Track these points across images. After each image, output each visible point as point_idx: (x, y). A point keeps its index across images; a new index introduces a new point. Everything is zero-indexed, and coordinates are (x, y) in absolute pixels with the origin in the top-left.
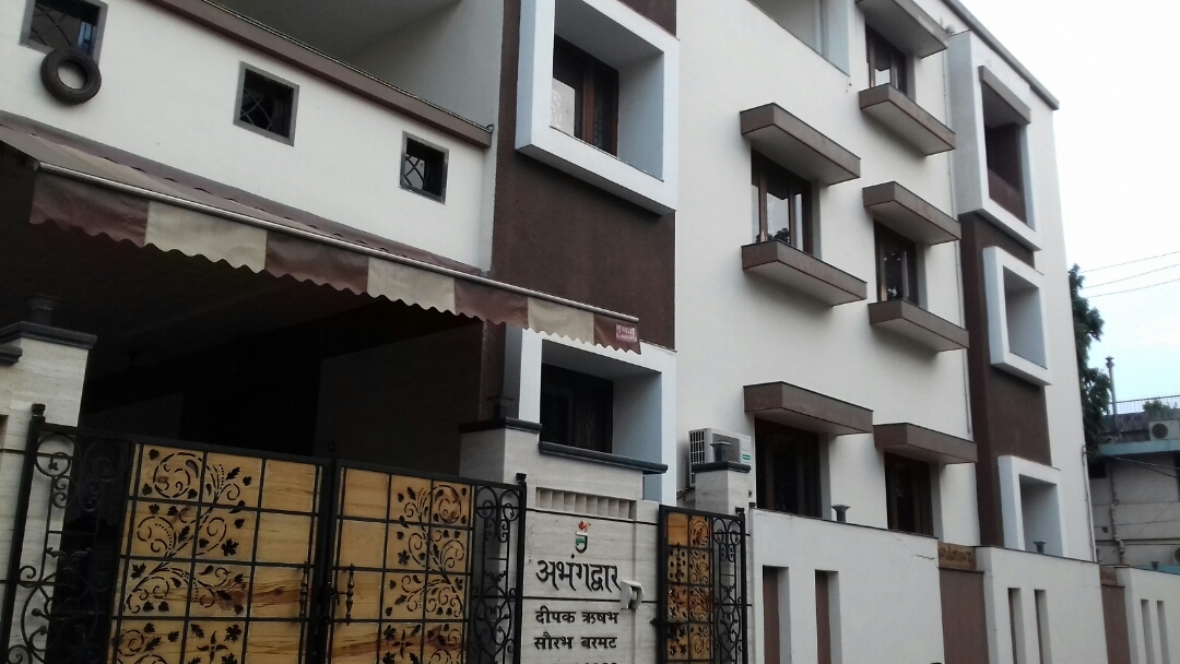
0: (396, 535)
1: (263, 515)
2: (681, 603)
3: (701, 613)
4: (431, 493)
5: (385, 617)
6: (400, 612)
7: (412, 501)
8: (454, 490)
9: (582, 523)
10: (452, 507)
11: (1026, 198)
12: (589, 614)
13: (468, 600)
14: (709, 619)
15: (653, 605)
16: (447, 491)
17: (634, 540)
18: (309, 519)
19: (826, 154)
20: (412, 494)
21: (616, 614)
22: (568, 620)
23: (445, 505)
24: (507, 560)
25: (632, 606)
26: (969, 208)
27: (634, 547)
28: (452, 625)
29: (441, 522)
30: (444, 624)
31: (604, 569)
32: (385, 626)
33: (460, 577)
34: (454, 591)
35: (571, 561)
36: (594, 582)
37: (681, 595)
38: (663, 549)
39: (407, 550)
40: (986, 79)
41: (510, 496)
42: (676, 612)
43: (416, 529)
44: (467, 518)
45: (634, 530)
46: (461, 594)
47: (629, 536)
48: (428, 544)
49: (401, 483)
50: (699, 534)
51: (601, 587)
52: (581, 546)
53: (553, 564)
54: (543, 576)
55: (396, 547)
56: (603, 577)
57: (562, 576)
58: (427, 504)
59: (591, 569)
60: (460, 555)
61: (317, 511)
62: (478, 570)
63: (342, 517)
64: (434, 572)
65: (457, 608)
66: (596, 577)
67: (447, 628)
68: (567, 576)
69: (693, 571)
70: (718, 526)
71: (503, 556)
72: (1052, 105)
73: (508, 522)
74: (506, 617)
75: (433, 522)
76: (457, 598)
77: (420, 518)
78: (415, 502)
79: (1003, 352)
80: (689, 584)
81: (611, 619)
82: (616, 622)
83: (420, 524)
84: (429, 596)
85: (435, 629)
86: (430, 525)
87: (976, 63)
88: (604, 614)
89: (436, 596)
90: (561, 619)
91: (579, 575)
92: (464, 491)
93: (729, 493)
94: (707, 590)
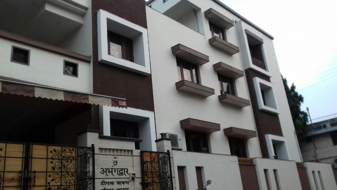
0: (50, 162)
1: (6, 159)
2: (150, 177)
3: (156, 180)
4: (62, 151)
5: (48, 185)
6: (52, 183)
7: (55, 153)
8: (70, 150)
9: (115, 157)
10: (69, 154)
11: (265, 64)
12: (119, 182)
13: (76, 179)
14: (159, 181)
15: (141, 179)
16: (67, 150)
17: (133, 161)
18: (21, 159)
19: (198, 56)
20: (55, 151)
21: (128, 182)
22: (112, 184)
23: (67, 154)
24: (89, 168)
25: (133, 179)
26: (247, 68)
27: (133, 163)
28: (71, 187)
29: (65, 158)
30: (68, 186)
31: (123, 170)
32: (48, 188)
33: (73, 173)
34: (71, 177)
35: (112, 168)
36: (120, 173)
37: (149, 175)
38: (143, 163)
39: (54, 166)
40: (247, 32)
41: (90, 151)
42: (148, 180)
43: (57, 160)
44: (74, 157)
45: (133, 158)
46: (74, 178)
47: (131, 160)
48: (61, 164)
49: (51, 148)
50: (154, 158)
51: (122, 174)
52: (115, 163)
53: (106, 169)
54: (103, 172)
55: (50, 166)
56: (123, 171)
57: (109, 172)
58: (61, 153)
59: (119, 170)
60: (72, 167)
61: (24, 157)
62: (79, 171)
63: (32, 158)
64: (64, 172)
65: (72, 182)
66: (121, 172)
67: (69, 187)
68: (111, 172)
69: (153, 168)
70: (161, 155)
71: (88, 167)
72: (272, 38)
73: (89, 158)
74: (90, 184)
75: (63, 158)
76: (72, 179)
77: (58, 157)
78: (57, 153)
79: (262, 106)
80: (152, 172)
81: (126, 183)
82: (128, 184)
83: (58, 159)
84: (63, 179)
85: (65, 188)
86: (62, 159)
87: (244, 29)
88: (124, 182)
89: (65, 178)
90: (109, 184)
91: (115, 171)
92: (73, 150)
93: (165, 146)
94: (158, 173)
